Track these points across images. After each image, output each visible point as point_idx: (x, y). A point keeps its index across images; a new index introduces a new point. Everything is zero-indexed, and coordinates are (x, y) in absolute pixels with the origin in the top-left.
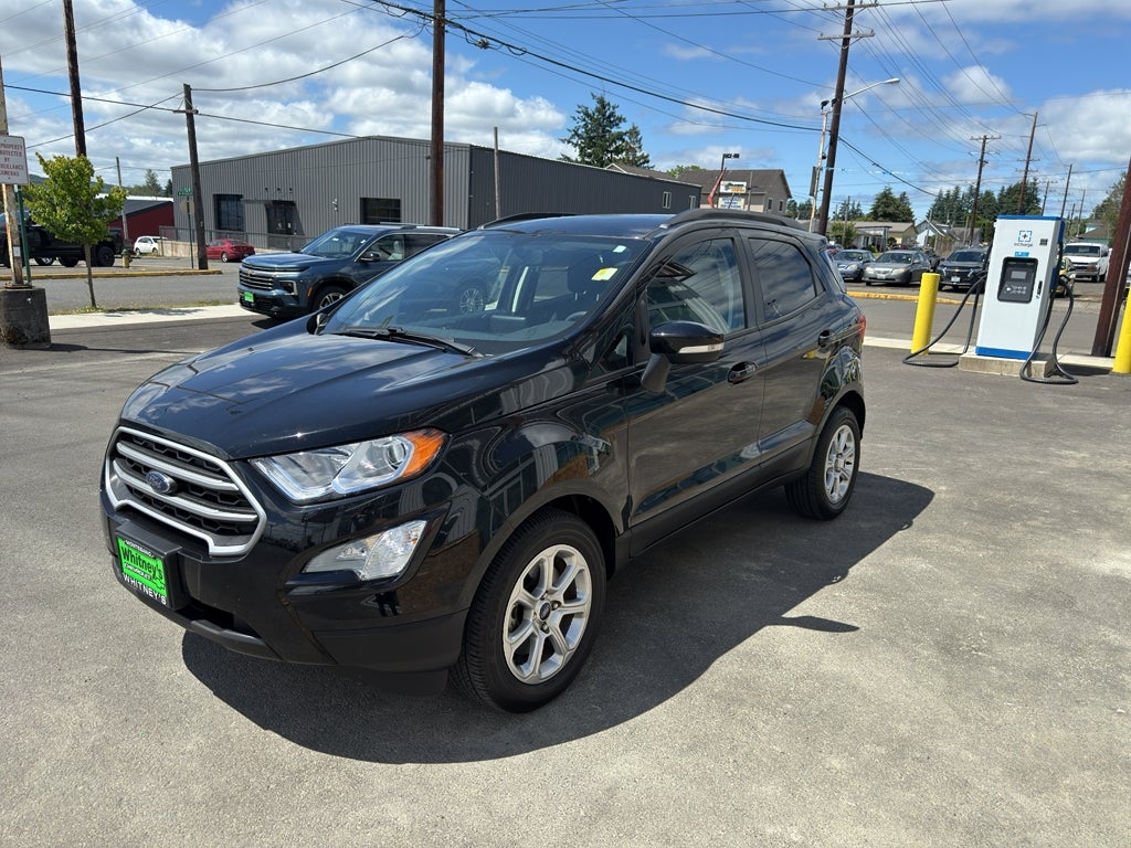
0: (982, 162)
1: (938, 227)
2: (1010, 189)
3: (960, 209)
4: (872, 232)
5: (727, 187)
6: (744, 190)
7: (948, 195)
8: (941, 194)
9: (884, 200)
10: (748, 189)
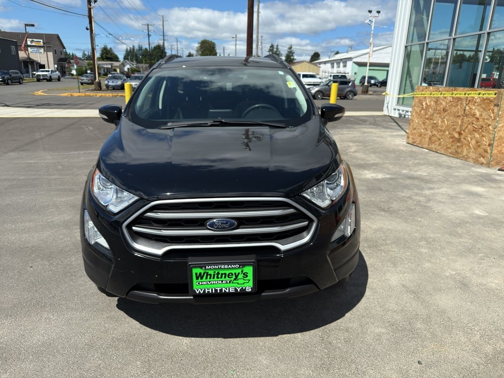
0: (149, 35)
1: (132, 64)
2: (154, 47)
3: (136, 56)
4: (105, 66)
5: (32, 42)
6: (42, 44)
7: (130, 49)
8: (127, 49)
9: (105, 51)
10: (44, 43)
